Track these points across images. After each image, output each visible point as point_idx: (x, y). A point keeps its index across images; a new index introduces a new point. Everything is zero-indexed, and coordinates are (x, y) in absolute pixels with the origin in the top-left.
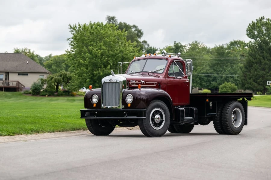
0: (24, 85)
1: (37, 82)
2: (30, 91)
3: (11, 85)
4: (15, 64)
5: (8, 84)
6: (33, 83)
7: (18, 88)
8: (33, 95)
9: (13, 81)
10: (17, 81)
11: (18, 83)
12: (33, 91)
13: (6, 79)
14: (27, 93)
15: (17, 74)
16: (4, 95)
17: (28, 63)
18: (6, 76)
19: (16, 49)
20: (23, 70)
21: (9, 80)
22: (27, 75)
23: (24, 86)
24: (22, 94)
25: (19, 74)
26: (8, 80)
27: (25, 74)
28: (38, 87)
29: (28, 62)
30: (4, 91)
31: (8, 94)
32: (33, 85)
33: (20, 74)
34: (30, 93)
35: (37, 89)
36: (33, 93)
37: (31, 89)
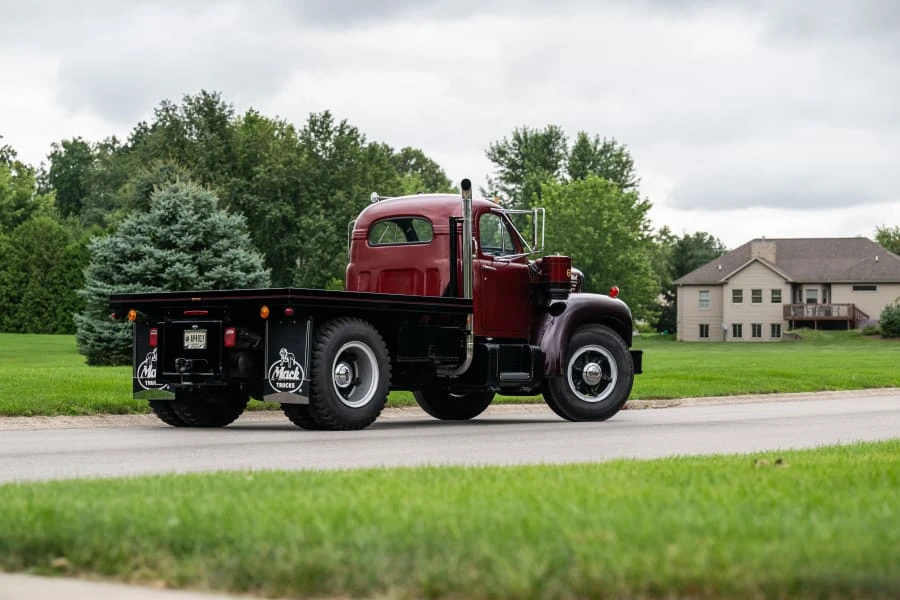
0: (867, 313)
1: (894, 306)
2: (878, 327)
3: (835, 314)
4: (850, 263)
5: (828, 312)
6: (883, 308)
7: (850, 321)
8: (885, 337)
9: (839, 305)
10: (848, 305)
11: (853, 308)
12: (884, 327)
13: (824, 301)
14: (871, 333)
15: (851, 288)
16: (815, 337)
17: (877, 262)
18: (824, 292)
19: (882, 229)
20: (865, 277)
21: (833, 302)
22: (874, 289)
23: (867, 317)
24: (859, 335)
25: (855, 289)
26: (830, 301)
27: (870, 287)
28: (896, 317)
29: (877, 258)
30: (819, 328)
31: (826, 335)
32: (883, 312)
33: (858, 287)
34: (877, 333)
35: (893, 322)
36: (885, 333)
37: (879, 322)
